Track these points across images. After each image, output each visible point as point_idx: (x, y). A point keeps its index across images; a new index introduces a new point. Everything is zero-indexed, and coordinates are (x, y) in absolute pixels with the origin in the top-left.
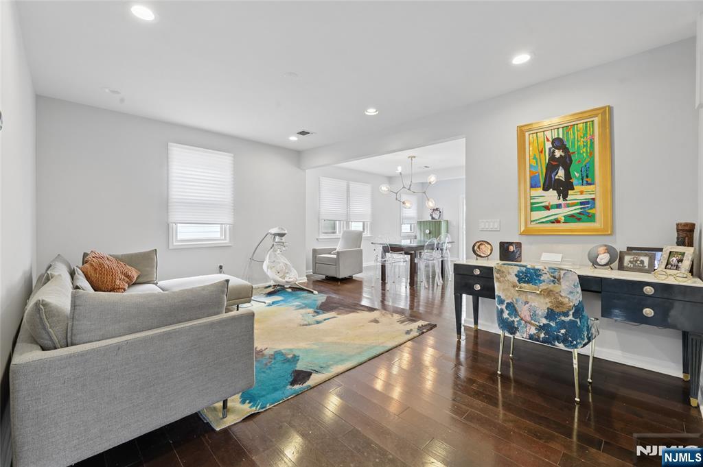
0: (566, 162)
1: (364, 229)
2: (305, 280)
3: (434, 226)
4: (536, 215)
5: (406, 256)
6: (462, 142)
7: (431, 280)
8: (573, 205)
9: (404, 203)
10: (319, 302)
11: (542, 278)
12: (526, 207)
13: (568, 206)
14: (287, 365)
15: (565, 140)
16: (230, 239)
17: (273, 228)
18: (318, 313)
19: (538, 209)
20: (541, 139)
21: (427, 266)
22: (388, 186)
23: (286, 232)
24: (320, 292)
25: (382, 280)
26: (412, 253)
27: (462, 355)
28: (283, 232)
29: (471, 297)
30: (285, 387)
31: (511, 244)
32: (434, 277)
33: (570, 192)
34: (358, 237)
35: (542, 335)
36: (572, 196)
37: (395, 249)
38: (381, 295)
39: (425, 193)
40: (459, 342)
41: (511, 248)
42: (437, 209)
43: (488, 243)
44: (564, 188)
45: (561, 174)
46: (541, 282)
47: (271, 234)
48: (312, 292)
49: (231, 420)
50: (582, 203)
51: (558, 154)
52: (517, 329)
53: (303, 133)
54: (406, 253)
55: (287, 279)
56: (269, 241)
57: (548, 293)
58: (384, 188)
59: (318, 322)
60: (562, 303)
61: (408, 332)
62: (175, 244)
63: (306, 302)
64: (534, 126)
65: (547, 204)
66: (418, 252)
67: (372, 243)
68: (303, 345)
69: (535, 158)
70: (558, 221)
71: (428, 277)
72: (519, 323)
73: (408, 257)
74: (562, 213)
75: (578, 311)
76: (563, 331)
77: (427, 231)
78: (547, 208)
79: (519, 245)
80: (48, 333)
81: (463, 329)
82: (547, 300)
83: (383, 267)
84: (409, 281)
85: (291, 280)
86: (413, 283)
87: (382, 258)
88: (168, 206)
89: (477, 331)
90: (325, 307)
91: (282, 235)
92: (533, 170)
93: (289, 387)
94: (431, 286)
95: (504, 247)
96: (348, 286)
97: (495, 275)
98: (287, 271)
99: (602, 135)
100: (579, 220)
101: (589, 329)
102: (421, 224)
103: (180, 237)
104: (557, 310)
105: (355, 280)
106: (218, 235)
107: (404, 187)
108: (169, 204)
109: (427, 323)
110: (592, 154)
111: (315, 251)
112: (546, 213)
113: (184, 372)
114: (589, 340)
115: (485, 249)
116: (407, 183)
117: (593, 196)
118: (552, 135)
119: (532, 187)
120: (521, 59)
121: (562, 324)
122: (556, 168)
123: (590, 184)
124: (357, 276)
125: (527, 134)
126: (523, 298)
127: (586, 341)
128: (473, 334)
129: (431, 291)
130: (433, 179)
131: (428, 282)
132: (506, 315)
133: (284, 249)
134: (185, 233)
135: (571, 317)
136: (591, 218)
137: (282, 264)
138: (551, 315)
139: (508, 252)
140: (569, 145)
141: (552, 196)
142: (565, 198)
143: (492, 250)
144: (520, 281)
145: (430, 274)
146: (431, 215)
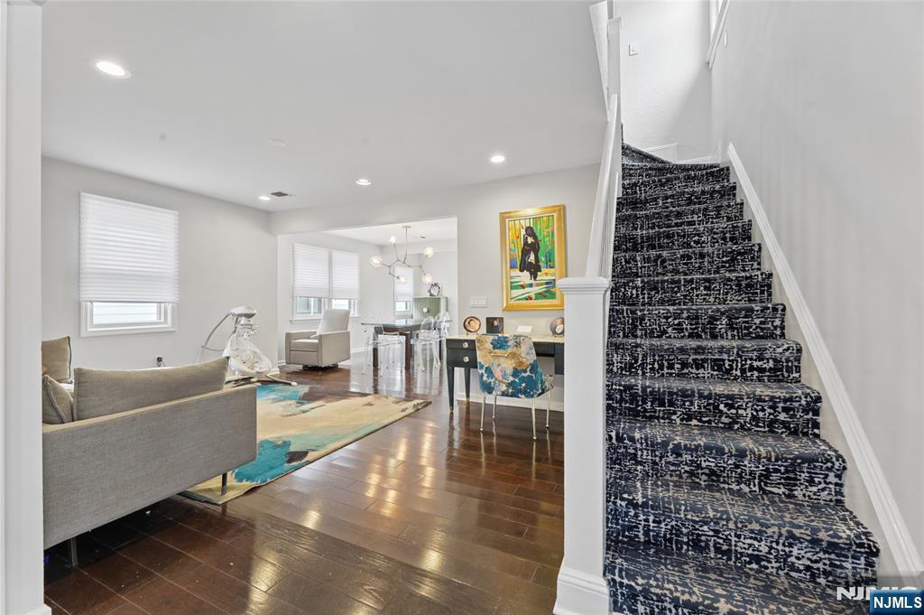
0: (534, 247)
1: (350, 307)
2: (276, 371)
3: (432, 304)
4: (516, 293)
5: (401, 337)
6: (454, 220)
7: (428, 363)
8: (542, 284)
9: (398, 278)
10: (302, 393)
11: (509, 344)
12: (507, 286)
13: (537, 285)
14: (278, 449)
15: (534, 228)
16: (173, 322)
17: (238, 306)
18: (302, 404)
19: (516, 288)
20: (517, 226)
21: (424, 350)
22: (380, 258)
23: (255, 312)
24: (299, 383)
25: (374, 366)
26: (408, 333)
27: (456, 422)
28: (252, 312)
29: (463, 369)
30: (282, 465)
31: (495, 319)
32: (432, 360)
33: (539, 273)
34: (345, 317)
35: (510, 391)
36: (541, 277)
37: (389, 329)
38: (372, 381)
39: (421, 267)
40: (452, 413)
41: (496, 323)
42: (436, 285)
43: (477, 319)
44: (534, 270)
45: (532, 258)
46: (508, 347)
47: (233, 315)
48: (290, 384)
49: (230, 495)
50: (547, 283)
51: (530, 240)
52: (493, 388)
53: (280, 194)
54: (401, 334)
55: (257, 369)
56: (230, 322)
57: (513, 355)
58: (376, 261)
59: (304, 412)
60: (522, 363)
61: (403, 410)
62: (90, 330)
63: (283, 394)
64: (512, 214)
65: (522, 283)
66: (415, 333)
67: (362, 324)
68: (292, 432)
69: (513, 242)
70: (530, 298)
71: (425, 360)
72: (495, 383)
73: (403, 339)
74: (533, 291)
75: (533, 368)
76: (524, 385)
77: (425, 310)
78: (523, 287)
79: (501, 320)
80: (56, 410)
81: (455, 403)
82: (513, 361)
83: (375, 351)
84: (404, 365)
85: (262, 370)
86: (408, 367)
87: (374, 340)
88: (79, 278)
89: (468, 403)
90: (309, 397)
91: (249, 316)
92: (512, 253)
93: (286, 465)
94: (428, 368)
95: (490, 321)
96: (333, 376)
97: (477, 344)
98: (256, 360)
99: (559, 227)
100: (545, 297)
101: (542, 383)
102: (418, 301)
103: (96, 321)
104: (519, 369)
105: (341, 369)
106: (154, 318)
107: (398, 260)
108: (81, 276)
109: (422, 401)
110: (553, 242)
111: (288, 336)
112: (522, 291)
113: (192, 443)
114: (543, 392)
115: (475, 325)
116: (401, 254)
117: (553, 278)
118: (526, 223)
119: (511, 268)
120: (498, 159)
121: (523, 379)
122: (529, 252)
123: (551, 267)
124: (342, 364)
125: (507, 220)
126: (496, 362)
127: (540, 391)
128: (465, 407)
129: (428, 374)
130: (429, 251)
131: (425, 366)
132: (485, 378)
133: (252, 333)
134: (104, 314)
135: (528, 373)
136: (553, 295)
137: (248, 352)
138: (516, 373)
139: (493, 326)
140: (538, 234)
141: (525, 277)
142: (535, 278)
143: (480, 325)
144: (494, 348)
145: (428, 356)
146: (429, 291)
